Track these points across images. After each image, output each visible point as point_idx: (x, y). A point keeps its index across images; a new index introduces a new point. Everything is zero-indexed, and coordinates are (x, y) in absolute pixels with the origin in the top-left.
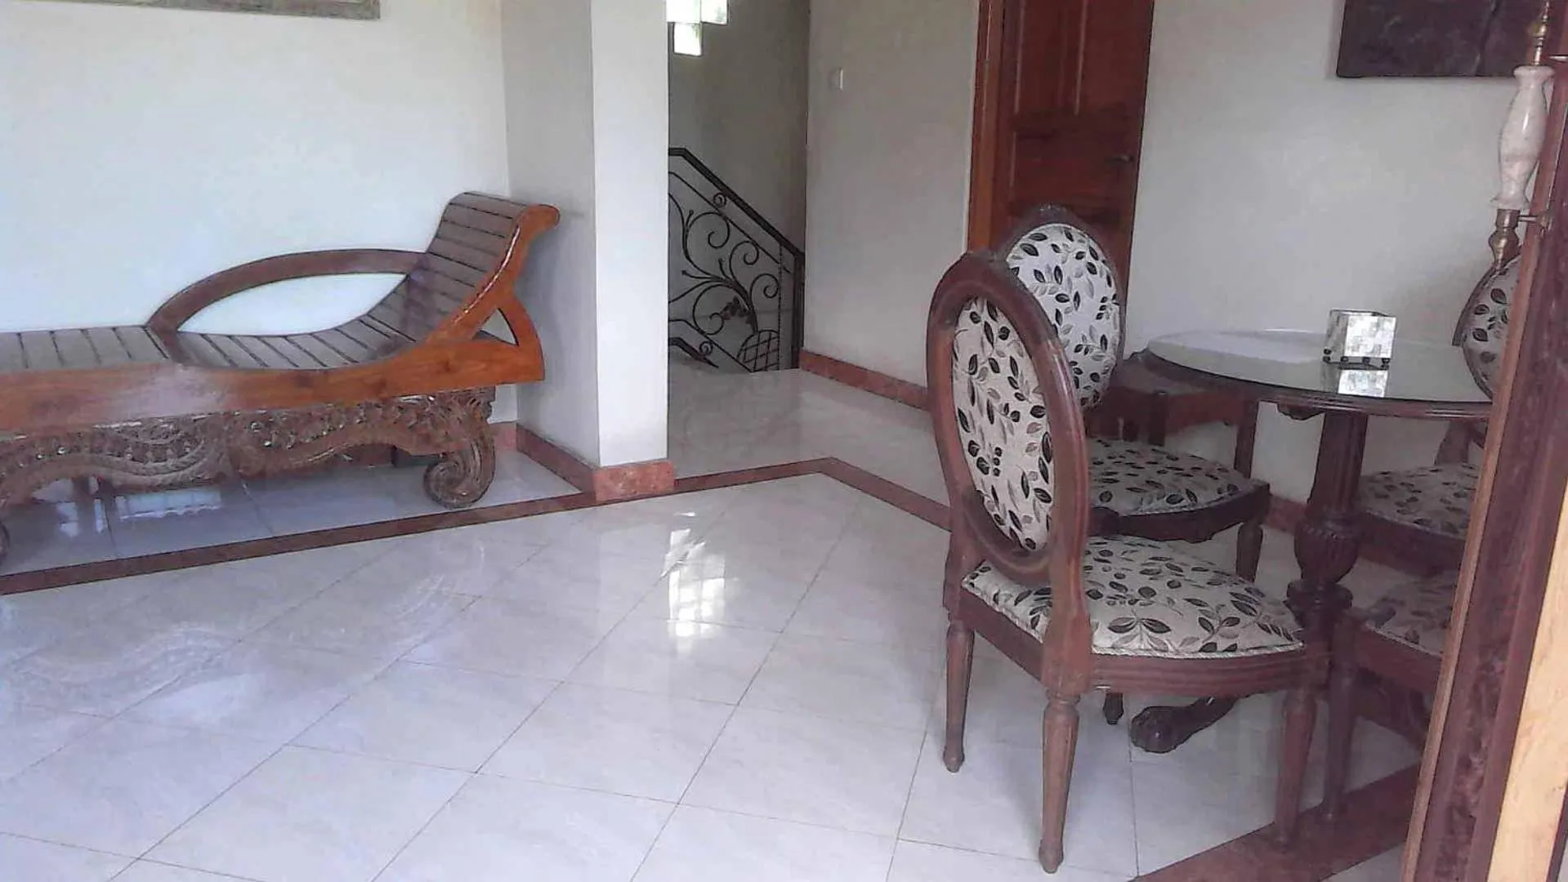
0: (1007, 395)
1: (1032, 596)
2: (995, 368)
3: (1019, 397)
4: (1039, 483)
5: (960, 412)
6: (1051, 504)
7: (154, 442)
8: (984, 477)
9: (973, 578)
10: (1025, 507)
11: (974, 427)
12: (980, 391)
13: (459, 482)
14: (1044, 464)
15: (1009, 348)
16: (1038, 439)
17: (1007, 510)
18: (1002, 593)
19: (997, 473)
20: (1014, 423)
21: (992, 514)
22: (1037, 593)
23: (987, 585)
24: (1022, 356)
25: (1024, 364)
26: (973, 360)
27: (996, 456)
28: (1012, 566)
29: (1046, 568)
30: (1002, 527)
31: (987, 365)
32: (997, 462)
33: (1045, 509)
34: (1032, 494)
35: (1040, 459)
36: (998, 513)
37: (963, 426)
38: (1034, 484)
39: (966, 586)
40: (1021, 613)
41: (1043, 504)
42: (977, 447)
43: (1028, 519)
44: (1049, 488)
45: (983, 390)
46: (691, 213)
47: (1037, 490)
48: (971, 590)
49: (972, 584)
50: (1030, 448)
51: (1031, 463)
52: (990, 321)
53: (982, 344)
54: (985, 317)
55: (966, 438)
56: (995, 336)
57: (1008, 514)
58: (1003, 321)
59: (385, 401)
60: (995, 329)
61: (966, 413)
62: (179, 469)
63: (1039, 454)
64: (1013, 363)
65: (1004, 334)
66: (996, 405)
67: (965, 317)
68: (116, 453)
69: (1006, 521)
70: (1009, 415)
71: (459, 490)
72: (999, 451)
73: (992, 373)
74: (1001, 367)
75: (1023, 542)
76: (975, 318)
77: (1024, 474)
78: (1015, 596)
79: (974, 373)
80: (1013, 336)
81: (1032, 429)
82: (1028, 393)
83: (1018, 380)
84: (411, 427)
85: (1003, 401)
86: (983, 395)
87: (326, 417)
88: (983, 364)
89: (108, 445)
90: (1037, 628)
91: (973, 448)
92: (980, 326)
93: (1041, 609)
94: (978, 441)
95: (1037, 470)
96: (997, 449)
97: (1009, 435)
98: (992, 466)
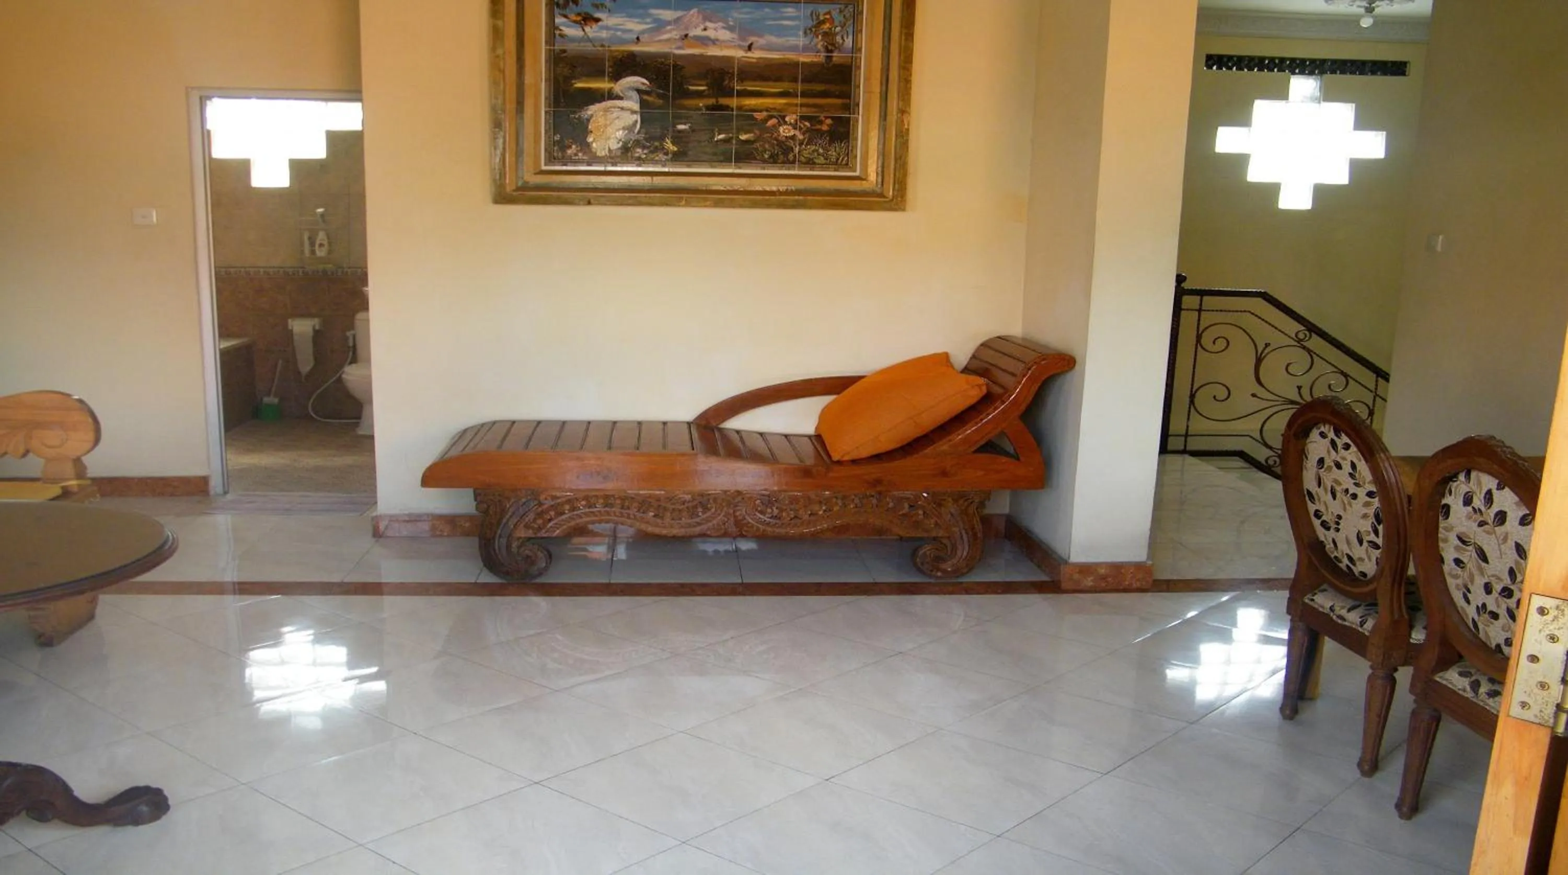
0: (1348, 483)
1: (1362, 607)
2: (1339, 466)
3: (1357, 485)
4: (1372, 537)
5: (1308, 491)
6: (1380, 550)
7: (673, 507)
8: (1326, 532)
9: (1313, 596)
10: (1358, 552)
11: (1319, 500)
12: (1325, 480)
13: (944, 560)
14: (1375, 526)
15: (1353, 454)
16: (1371, 511)
17: (1345, 553)
18: (1336, 604)
19: (1338, 530)
20: (1352, 500)
21: (1332, 556)
22: (1367, 605)
23: (1323, 601)
24: (1360, 460)
25: (1362, 466)
26: (1321, 461)
27: (1337, 520)
28: (1348, 588)
29: (1375, 590)
30: (1340, 565)
31: (1332, 464)
32: (1338, 523)
33: (1376, 553)
34: (1365, 544)
35: (1373, 523)
36: (1337, 555)
37: (1310, 500)
38: (1366, 538)
39: (1307, 601)
40: (1353, 618)
41: (1374, 551)
42: (1321, 514)
43: (1361, 559)
44: (1380, 541)
45: (1328, 480)
46: (1267, 345)
47: (1370, 542)
48: (1311, 603)
49: (1313, 600)
50: (1365, 516)
51: (1366, 526)
52: (1335, 438)
53: (1329, 452)
54: (1331, 435)
55: (1312, 508)
56: (1339, 448)
57: (1346, 556)
58: (1345, 439)
59: (880, 493)
60: (1340, 443)
61: (1314, 493)
62: (690, 526)
63: (1372, 519)
64: (1353, 466)
65: (1347, 447)
66: (1338, 488)
67: (1315, 434)
68: (642, 511)
69: (1343, 560)
70: (1348, 495)
71: (943, 566)
72: (1339, 517)
73: (1336, 470)
74: (1344, 466)
75: (1357, 574)
76: (1323, 435)
77: (1359, 531)
78: (1348, 607)
79: (1321, 468)
80: (1353, 448)
81: (1367, 504)
82: (1364, 483)
83: (1357, 475)
84: (904, 515)
85: (1345, 487)
86: (1328, 482)
87: (824, 502)
88: (1328, 462)
89: (636, 505)
90: (1365, 626)
91: (1318, 514)
92: (1327, 441)
93: (1369, 614)
94: (1322, 509)
95: (1370, 529)
96: (1338, 515)
97: (1348, 507)
98: (1334, 526)
